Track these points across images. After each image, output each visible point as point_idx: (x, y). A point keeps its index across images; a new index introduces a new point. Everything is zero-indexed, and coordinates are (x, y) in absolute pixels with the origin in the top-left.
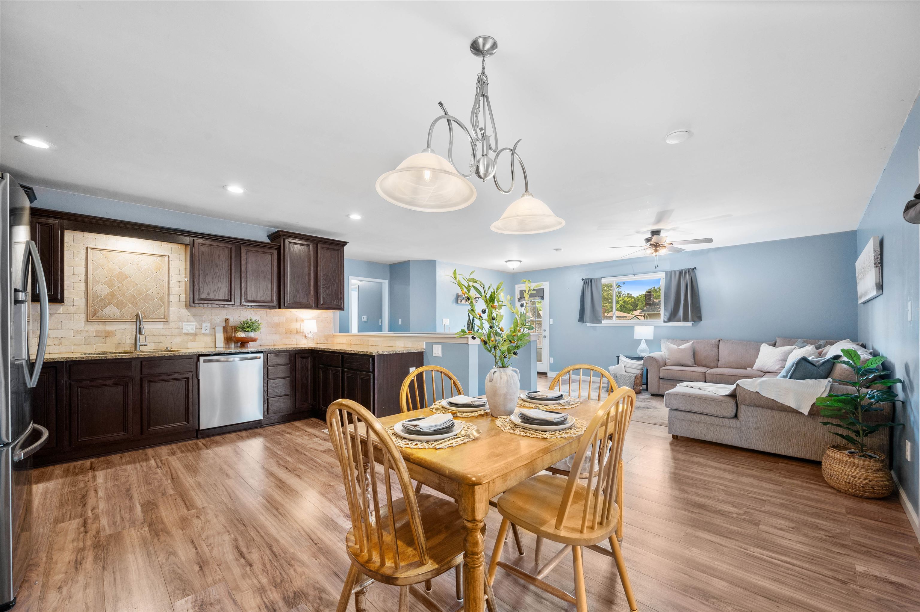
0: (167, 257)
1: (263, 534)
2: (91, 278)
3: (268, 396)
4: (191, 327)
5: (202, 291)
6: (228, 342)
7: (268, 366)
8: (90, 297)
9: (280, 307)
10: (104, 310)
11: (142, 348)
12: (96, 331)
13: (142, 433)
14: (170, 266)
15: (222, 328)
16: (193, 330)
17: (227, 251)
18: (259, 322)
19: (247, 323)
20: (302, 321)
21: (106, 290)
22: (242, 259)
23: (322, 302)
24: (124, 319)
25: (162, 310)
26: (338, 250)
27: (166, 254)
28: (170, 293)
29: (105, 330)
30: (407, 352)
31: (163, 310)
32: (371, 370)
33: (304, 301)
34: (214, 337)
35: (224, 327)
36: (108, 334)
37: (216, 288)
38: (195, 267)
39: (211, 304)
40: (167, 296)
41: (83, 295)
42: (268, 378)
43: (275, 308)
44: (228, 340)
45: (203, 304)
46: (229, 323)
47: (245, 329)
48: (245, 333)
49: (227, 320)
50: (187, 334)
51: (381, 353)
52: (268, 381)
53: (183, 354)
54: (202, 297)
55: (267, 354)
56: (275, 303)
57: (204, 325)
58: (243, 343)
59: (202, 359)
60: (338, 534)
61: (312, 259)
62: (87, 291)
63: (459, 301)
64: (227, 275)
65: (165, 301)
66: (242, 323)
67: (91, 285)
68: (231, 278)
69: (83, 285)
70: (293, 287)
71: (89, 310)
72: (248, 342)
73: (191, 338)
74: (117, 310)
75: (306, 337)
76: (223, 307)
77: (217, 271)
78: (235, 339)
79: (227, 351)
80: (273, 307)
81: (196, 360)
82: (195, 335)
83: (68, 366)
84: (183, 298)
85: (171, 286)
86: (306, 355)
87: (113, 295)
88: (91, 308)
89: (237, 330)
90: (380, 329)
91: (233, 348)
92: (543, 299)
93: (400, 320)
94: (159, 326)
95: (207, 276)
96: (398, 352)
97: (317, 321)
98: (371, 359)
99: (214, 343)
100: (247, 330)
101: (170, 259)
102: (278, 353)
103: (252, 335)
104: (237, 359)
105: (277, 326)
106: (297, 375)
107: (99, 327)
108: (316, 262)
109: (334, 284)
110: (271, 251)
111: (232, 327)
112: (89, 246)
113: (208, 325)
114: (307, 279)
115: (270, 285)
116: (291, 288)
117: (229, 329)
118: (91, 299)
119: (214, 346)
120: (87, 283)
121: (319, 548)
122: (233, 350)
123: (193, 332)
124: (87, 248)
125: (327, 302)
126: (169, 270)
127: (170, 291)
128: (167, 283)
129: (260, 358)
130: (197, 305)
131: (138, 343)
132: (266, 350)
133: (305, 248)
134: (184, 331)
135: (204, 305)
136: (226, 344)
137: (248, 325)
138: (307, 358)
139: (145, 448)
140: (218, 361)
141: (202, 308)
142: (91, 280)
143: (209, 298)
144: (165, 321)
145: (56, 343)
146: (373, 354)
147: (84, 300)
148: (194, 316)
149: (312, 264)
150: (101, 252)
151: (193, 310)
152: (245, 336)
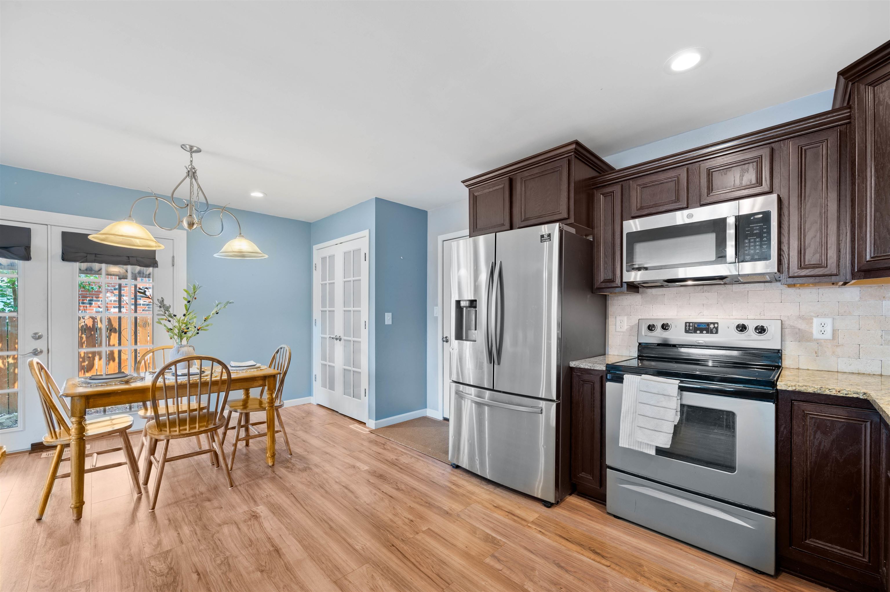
1: (336, 502)
60: (272, 501)
121: (289, 491)
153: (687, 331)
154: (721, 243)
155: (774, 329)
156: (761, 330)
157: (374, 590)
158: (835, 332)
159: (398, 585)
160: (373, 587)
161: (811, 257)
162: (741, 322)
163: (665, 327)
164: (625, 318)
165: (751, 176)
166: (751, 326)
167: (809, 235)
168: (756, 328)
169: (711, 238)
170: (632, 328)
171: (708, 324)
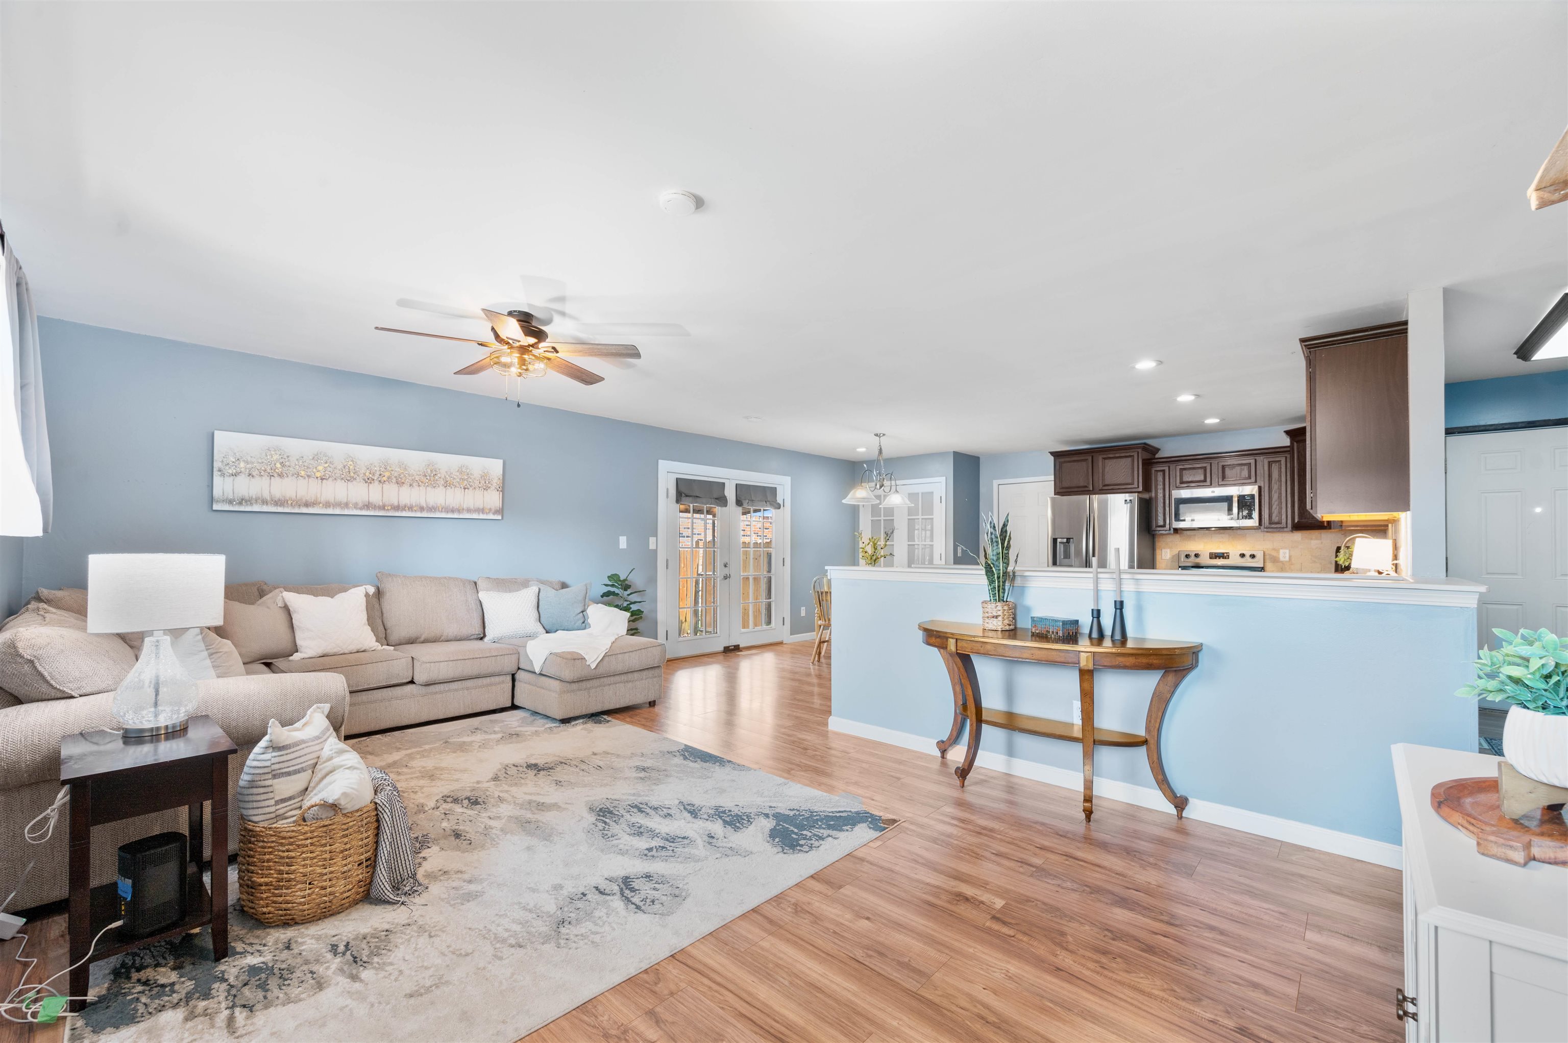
153: (1210, 558)
154: (1230, 509)
155: (1260, 556)
156: (1253, 556)
158: (1290, 557)
161: (1275, 518)
162: (1242, 552)
163: (1197, 555)
164: (1168, 551)
165: (1245, 473)
166: (1248, 554)
167: (1274, 507)
168: (1250, 556)
169: (1225, 505)
170: (1174, 556)
171: (1223, 554)
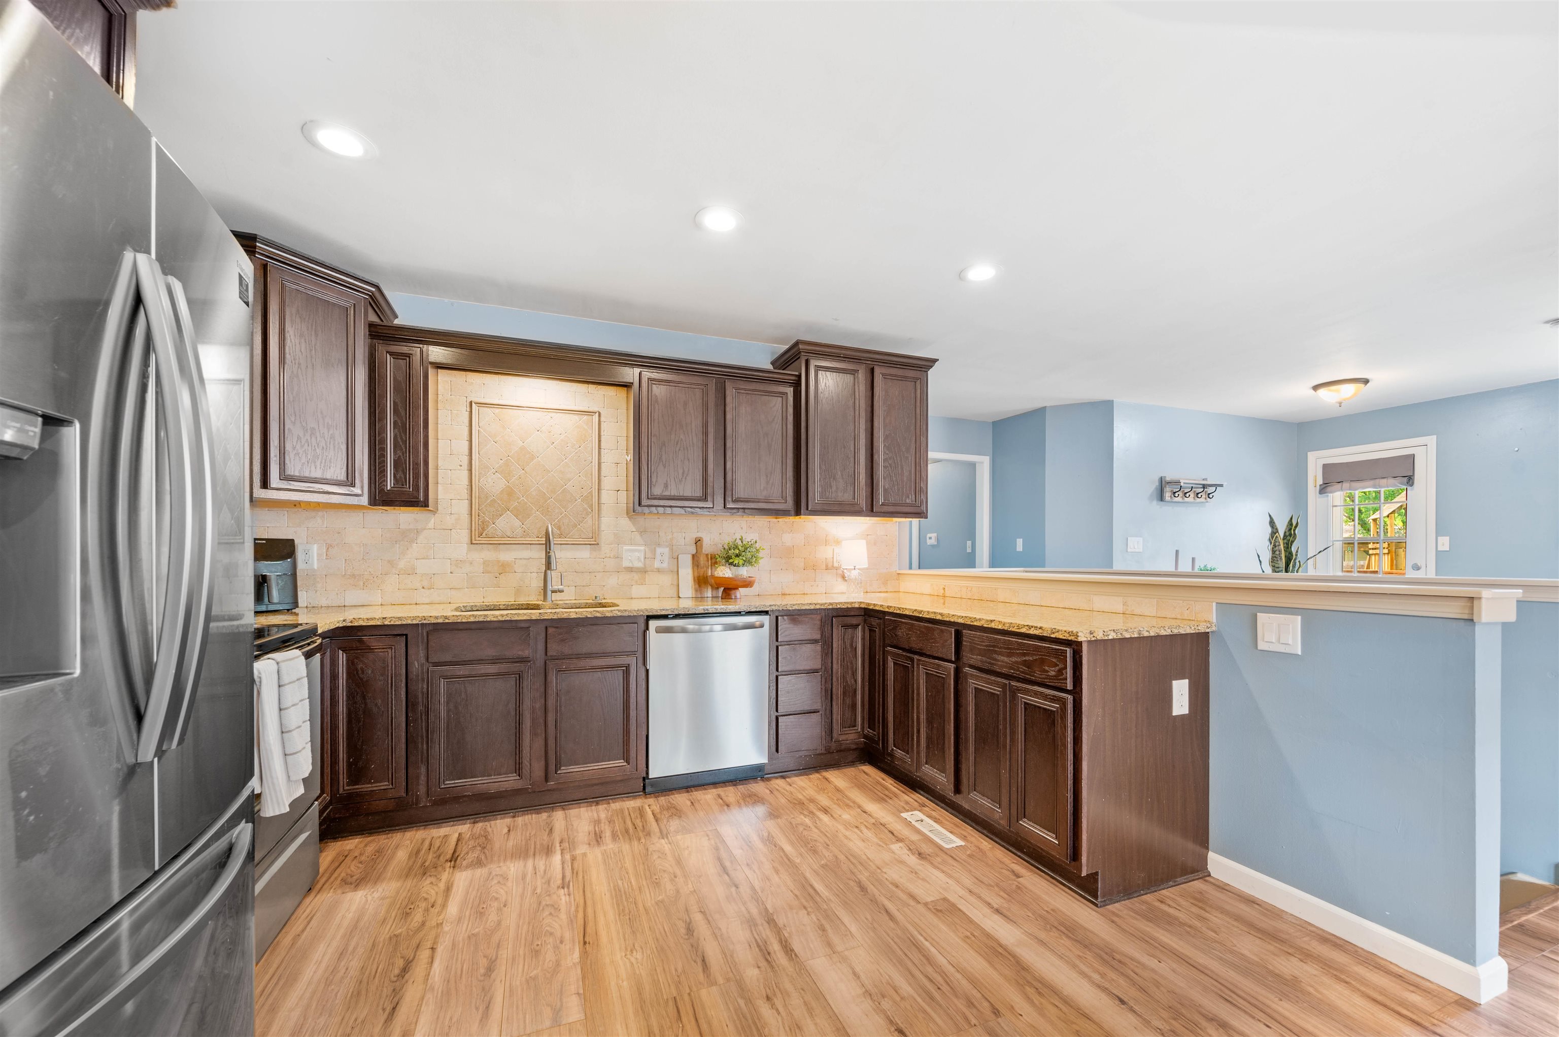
0: (597, 413)
2: (477, 461)
3: (777, 711)
4: (637, 554)
5: (654, 480)
6: (700, 586)
7: (777, 644)
8: (475, 497)
9: (798, 513)
10: (497, 522)
11: (556, 597)
12: (486, 563)
13: (547, 779)
14: (602, 433)
15: (690, 557)
16: (641, 561)
17: (698, 393)
18: (758, 545)
19: (736, 547)
20: (838, 542)
21: (501, 484)
22: (728, 409)
23: (881, 501)
24: (528, 540)
25: (589, 520)
26: (915, 380)
27: (596, 409)
28: (602, 487)
29: (498, 561)
30: (1168, 632)
31: (590, 522)
32: (1070, 686)
33: (847, 497)
34: (676, 576)
35: (693, 556)
36: (504, 568)
37: (681, 472)
38: (643, 430)
39: (671, 507)
40: (597, 493)
41: (465, 494)
42: (777, 670)
43: (790, 515)
44: (701, 581)
45: (656, 506)
46: (702, 546)
47: (731, 561)
48: (732, 567)
49: (698, 541)
50: (630, 570)
51: (1100, 636)
52: (777, 677)
53: (619, 614)
54: (655, 494)
55: (777, 617)
56: (790, 504)
57: (659, 550)
58: (728, 590)
59: (653, 624)
61: (863, 404)
62: (471, 485)
63: (1167, 495)
64: (700, 445)
65: (593, 505)
66: (727, 547)
67: (477, 474)
68: (707, 451)
69: (465, 473)
70: (823, 467)
71: (473, 523)
72: (736, 588)
73: (636, 576)
74: (517, 523)
75: (843, 577)
76: (692, 513)
77: (682, 437)
78: (713, 581)
79: (700, 609)
80: (784, 513)
81: (643, 626)
82: (643, 571)
83: (425, 634)
84: (623, 496)
85: (603, 474)
86: (854, 621)
87: (510, 493)
88: (477, 519)
89: (716, 563)
90: (970, 561)
91: (710, 603)
92: (1412, 485)
93: (1020, 543)
94: (584, 553)
95: (664, 448)
96: (1146, 634)
97: (868, 544)
98: (1069, 651)
99: (675, 588)
100: (736, 562)
101: (602, 419)
102: (796, 616)
103: (744, 572)
104: (719, 628)
105: (788, 553)
106: (835, 666)
107: (488, 554)
108: (869, 409)
109: (907, 458)
110: (782, 389)
111: (707, 555)
112: (475, 399)
113: (666, 551)
114: (852, 449)
115: (779, 466)
116: (820, 468)
117: (702, 559)
118: (477, 501)
119: (675, 595)
120: (470, 470)
122: (710, 607)
123: (640, 565)
124: (471, 402)
125: (892, 500)
126: (600, 441)
127: (602, 483)
128: (597, 467)
129: (762, 626)
130: (646, 510)
131: (549, 587)
132: (774, 608)
133: (849, 378)
134: (626, 564)
135: (659, 508)
136: (696, 591)
137: (737, 551)
138: (855, 626)
139: (553, 809)
140: (684, 631)
141: (656, 517)
142: (477, 464)
143: (667, 493)
144: (595, 544)
145: (425, 584)
146: (1080, 639)
147: (466, 503)
148: (643, 532)
149: (863, 414)
150: (492, 409)
151: (641, 520)
152: (731, 576)
157: (797, 1025)
159: (755, 1023)
160: (797, 1031)
